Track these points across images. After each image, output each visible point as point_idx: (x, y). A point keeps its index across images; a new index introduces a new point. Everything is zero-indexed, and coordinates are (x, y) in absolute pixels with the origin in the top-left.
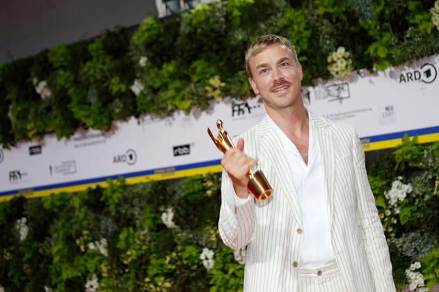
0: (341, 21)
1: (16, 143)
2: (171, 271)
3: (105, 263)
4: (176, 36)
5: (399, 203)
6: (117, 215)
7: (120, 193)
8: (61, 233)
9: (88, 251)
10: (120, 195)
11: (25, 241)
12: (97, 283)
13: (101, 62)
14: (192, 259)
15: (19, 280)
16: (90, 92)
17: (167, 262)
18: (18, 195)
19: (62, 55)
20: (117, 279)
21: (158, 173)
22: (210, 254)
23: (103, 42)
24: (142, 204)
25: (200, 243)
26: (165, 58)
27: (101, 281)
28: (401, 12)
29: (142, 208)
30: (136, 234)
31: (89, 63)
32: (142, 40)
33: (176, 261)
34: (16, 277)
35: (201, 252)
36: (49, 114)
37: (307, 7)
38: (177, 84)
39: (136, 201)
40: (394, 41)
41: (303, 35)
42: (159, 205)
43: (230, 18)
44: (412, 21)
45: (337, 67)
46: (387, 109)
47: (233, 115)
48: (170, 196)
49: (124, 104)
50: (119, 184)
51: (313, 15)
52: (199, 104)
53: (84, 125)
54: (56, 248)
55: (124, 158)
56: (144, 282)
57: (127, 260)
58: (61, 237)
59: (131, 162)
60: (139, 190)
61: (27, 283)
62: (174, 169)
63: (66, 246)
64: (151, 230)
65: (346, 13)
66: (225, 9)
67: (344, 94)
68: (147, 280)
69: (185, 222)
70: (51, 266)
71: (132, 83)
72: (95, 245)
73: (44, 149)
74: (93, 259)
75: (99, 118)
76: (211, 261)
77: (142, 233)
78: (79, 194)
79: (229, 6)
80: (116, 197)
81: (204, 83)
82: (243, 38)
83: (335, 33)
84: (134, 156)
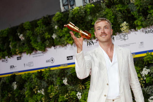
0: (125, 12)
1: (12, 56)
2: (66, 100)
3: (44, 97)
4: (68, 18)
5: (145, 76)
6: (48, 81)
7: (49, 73)
8: (28, 87)
9: (38, 93)
11: (16, 90)
13: (42, 27)
14: (74, 96)
16: (38, 38)
17: (65, 97)
18: (13, 74)
19: (28, 25)
21: (61, 66)
22: (80, 94)
23: (42, 21)
25: (76, 90)
28: (145, 9)
29: (56, 78)
30: (54, 87)
31: (37, 28)
32: (56, 20)
33: (68, 97)
35: (77, 93)
36: (24, 46)
37: (113, 8)
38: (68, 35)
39: (54, 76)
40: (143, 19)
41: (112, 17)
42: (62, 77)
43: (86, 12)
44: (149, 12)
45: (124, 28)
46: (141, 43)
47: (88, 46)
48: (66, 74)
49: (50, 42)
50: (48, 70)
51: (115, 11)
53: (36, 49)
54: (27, 92)
55: (50, 61)
57: (51, 96)
58: (28, 88)
59: (52, 62)
60: (55, 72)
62: (67, 64)
63: (30, 92)
64: (59, 86)
65: (126, 10)
66: (84, 9)
67: (126, 38)
69: (71, 83)
70: (25, 99)
71: (52, 35)
72: (40, 91)
73: (22, 58)
74: (39, 96)
75: (41, 47)
76: (80, 96)
77: (56, 87)
78: (34, 73)
79: (86, 7)
80: (47, 74)
81: (78, 34)
82: (91, 19)
83: (123, 17)
84: (53, 60)
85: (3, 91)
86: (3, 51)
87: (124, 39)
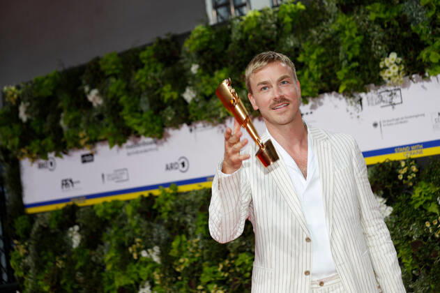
0: (393, 26)
1: (67, 151)
2: (223, 279)
3: (158, 270)
4: (227, 43)
6: (170, 223)
7: (173, 200)
8: (114, 240)
9: (141, 259)
10: (172, 203)
11: (77, 249)
12: (150, 291)
13: (152, 69)
14: (245, 267)
15: (72, 288)
16: (142, 100)
17: (219, 269)
18: (71, 203)
19: (114, 63)
20: (169, 286)
21: (210, 181)
23: (154, 50)
24: (194, 212)
25: (253, 250)
26: (217, 65)
27: (155, 289)
29: (194, 216)
30: (189, 242)
31: (140, 71)
32: (193, 47)
33: (229, 269)
34: (69, 285)
36: (101, 122)
37: (358, 13)
39: (188, 209)
41: (355, 41)
43: (281, 25)
45: (389, 72)
46: (439, 114)
49: (176, 111)
50: (171, 191)
51: (364, 21)
53: (136, 132)
54: (109, 255)
55: (176, 166)
56: (197, 290)
57: (180, 268)
58: (114, 245)
60: (191, 197)
61: (80, 291)
63: (118, 254)
64: (204, 238)
65: (397, 18)
66: (276, 15)
67: (396, 100)
68: (200, 287)
70: (103, 274)
71: (184, 91)
72: (148, 253)
73: (96, 157)
74: (145, 266)
75: (151, 126)
77: (195, 240)
78: (131, 202)
79: (280, 12)
80: (169, 205)
82: (295, 45)
83: (387, 39)
84: (186, 164)
85: (43, 253)
86: (42, 137)
87: (390, 102)
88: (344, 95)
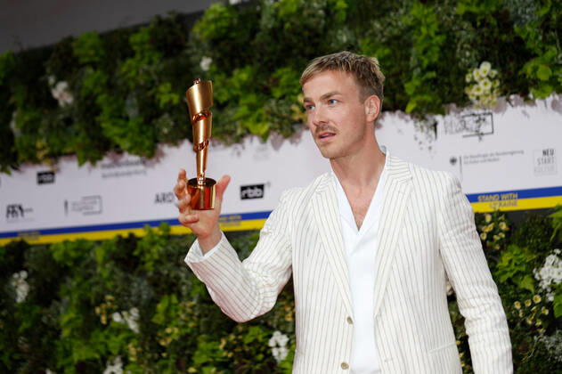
0: (488, 25)
1: (18, 165)
2: (225, 360)
3: (135, 342)
4: (255, 31)
5: (553, 287)
6: (156, 277)
7: (161, 245)
8: (75, 296)
9: (112, 325)
10: (161, 249)
11: (23, 304)
12: (121, 370)
13: (146, 60)
14: (257, 346)
15: (11, 358)
16: (128, 102)
17: (221, 347)
18: (18, 239)
19: (93, 47)
20: (149, 365)
22: (283, 340)
23: (150, 33)
25: (270, 323)
26: (237, 61)
27: (128, 367)
30: (181, 305)
31: (129, 61)
32: (206, 33)
33: (235, 347)
34: (7, 355)
35: (270, 336)
36: (69, 128)
37: (441, 1)
38: (252, 98)
41: (434, 42)
43: (332, 11)
45: (478, 89)
46: (545, 153)
49: (176, 121)
50: (161, 233)
51: (449, 15)
52: (281, 129)
53: (117, 146)
54: (67, 316)
55: (170, 198)
56: (187, 373)
57: (165, 340)
58: (75, 302)
60: (188, 243)
61: (22, 364)
62: (239, 217)
63: (81, 316)
64: (202, 301)
65: (496, 15)
67: (485, 128)
68: (192, 370)
70: (56, 342)
72: (122, 316)
73: (58, 177)
74: (117, 336)
75: (139, 139)
76: (283, 350)
77: (190, 304)
78: (104, 243)
80: (156, 251)
81: (290, 100)
82: (348, 41)
83: (479, 41)
87: (477, 131)
88: (412, 117)
